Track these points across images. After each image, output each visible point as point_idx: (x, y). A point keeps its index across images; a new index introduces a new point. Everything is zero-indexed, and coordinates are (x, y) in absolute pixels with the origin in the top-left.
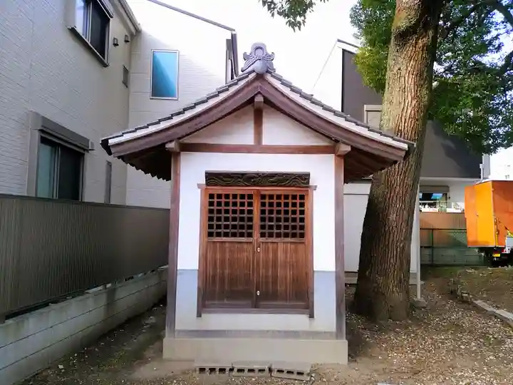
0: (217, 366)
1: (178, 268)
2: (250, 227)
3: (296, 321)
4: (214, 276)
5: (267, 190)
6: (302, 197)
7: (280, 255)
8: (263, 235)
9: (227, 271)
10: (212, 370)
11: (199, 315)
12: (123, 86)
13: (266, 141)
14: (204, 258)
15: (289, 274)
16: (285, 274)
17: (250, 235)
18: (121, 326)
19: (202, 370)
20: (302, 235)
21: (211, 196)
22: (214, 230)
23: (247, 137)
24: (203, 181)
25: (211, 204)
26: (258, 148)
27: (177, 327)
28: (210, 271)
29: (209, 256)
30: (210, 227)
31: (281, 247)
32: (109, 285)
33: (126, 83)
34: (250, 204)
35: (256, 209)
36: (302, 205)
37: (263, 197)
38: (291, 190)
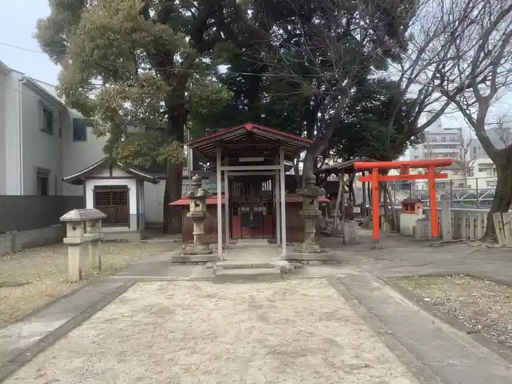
2: (109, 202)
3: (125, 229)
5: (115, 190)
6: (127, 192)
7: (119, 210)
8: (113, 204)
12: (59, 138)
13: (113, 175)
16: (121, 216)
17: (109, 204)
20: (126, 204)
21: (96, 193)
22: (98, 204)
23: (108, 174)
24: (93, 188)
25: (96, 195)
26: (111, 177)
31: (119, 208)
33: (60, 135)
34: (109, 195)
35: (111, 196)
36: (126, 195)
37: (113, 192)
38: (122, 190)
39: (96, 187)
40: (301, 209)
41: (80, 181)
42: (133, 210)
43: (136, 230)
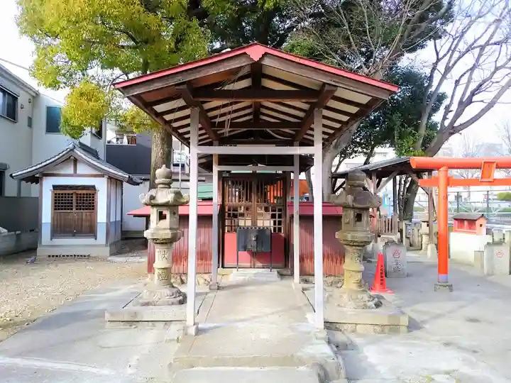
0: (55, 254)
1: (43, 222)
2: (72, 206)
3: (90, 241)
4: (57, 225)
5: (80, 192)
6: (93, 194)
7: (84, 217)
8: (77, 209)
9: (62, 223)
10: (53, 256)
11: (51, 239)
12: (28, 128)
13: (78, 172)
14: (53, 219)
15: (87, 224)
16: (86, 224)
17: (72, 209)
18: (24, 251)
19: (49, 256)
20: (93, 209)
21: (56, 194)
22: (57, 208)
23: (71, 171)
24: (52, 188)
25: (56, 197)
26: (75, 175)
27: (43, 243)
28: (55, 223)
29: (55, 218)
30: (55, 206)
31: (84, 214)
32: (18, 232)
33: (30, 125)
34: (72, 197)
35: (74, 198)
36: (93, 197)
37: (77, 194)
38: (89, 192)
39: (55, 187)
40: (339, 229)
41: (34, 179)
42: (101, 217)
43: (104, 243)
